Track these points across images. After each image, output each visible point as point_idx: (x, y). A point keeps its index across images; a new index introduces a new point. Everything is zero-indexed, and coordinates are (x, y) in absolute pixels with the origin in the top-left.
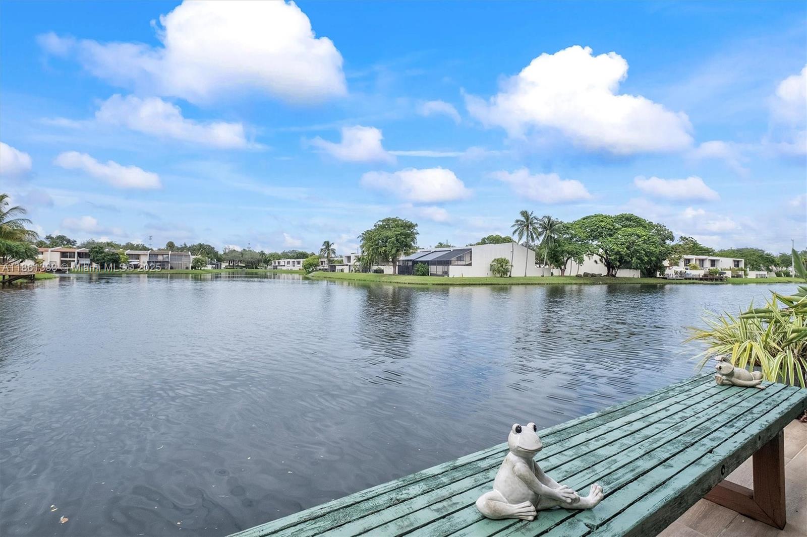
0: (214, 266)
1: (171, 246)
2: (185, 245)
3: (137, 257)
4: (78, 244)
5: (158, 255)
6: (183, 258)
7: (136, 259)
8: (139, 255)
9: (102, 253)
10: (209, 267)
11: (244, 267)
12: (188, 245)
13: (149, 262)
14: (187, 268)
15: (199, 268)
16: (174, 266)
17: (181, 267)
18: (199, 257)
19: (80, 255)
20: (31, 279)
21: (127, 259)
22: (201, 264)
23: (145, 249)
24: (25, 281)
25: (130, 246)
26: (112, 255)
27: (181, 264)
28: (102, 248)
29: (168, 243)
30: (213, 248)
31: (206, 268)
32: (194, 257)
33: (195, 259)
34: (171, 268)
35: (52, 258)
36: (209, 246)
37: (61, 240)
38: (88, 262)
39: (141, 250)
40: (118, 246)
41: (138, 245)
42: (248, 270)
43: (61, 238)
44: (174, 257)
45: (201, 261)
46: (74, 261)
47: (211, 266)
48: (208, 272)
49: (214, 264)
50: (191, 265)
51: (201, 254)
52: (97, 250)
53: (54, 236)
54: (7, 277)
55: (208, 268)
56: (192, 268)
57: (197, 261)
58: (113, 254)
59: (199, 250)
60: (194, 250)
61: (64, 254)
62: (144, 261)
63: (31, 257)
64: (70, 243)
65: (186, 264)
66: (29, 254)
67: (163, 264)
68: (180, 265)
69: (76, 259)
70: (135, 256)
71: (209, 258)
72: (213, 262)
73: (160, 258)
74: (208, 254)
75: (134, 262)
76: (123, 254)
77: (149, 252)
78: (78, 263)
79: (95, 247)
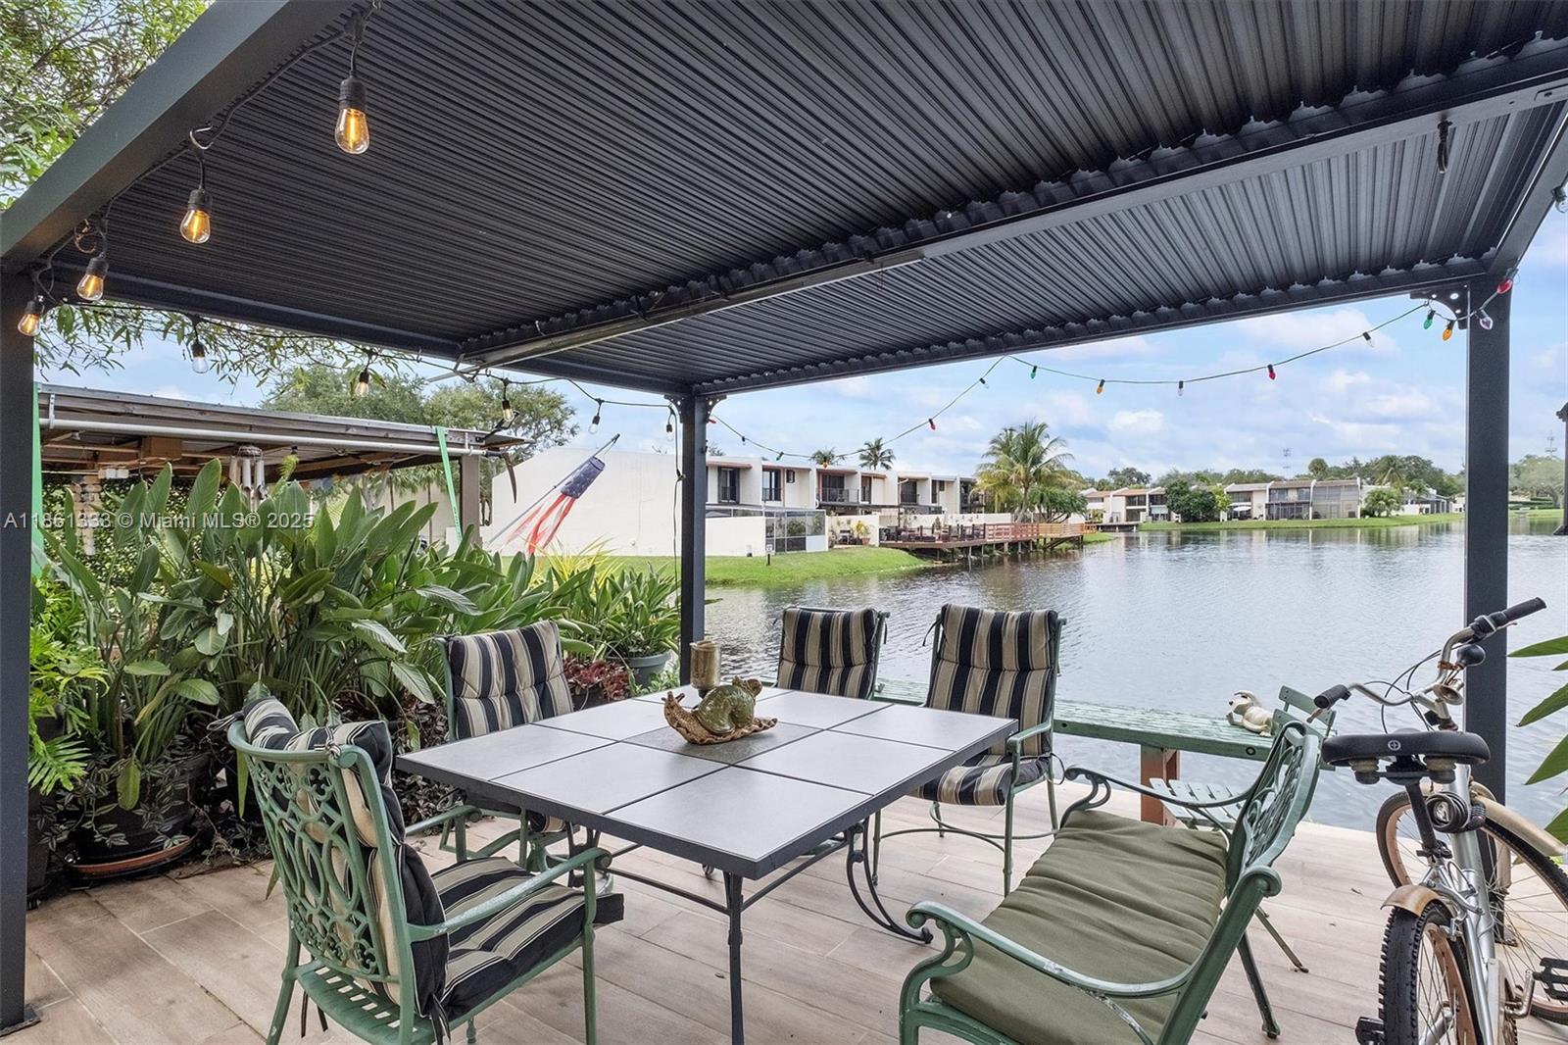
0: (1428, 506)
1: (1319, 467)
2: (1356, 461)
3: (1247, 496)
4: (1154, 479)
5: (1287, 489)
6: (1343, 493)
7: (1246, 501)
8: (1251, 492)
9: (1185, 493)
10: (1411, 510)
11: (1526, 504)
12: (1364, 461)
13: (1268, 506)
14: (1352, 515)
15: (1384, 514)
16: (1321, 512)
17: (1338, 512)
18: (1386, 487)
19: (1154, 499)
20: (1079, 542)
21: (1228, 502)
22: (1388, 504)
23: (1265, 479)
24: (1070, 545)
25: (1237, 477)
26: (1201, 496)
27: (1338, 506)
28: (1185, 484)
29: (1313, 463)
30: (1428, 463)
31: (1400, 513)
32: (1373, 488)
33: (1373, 494)
34: (1316, 516)
35: (1114, 507)
36: (1417, 459)
37: (1130, 477)
38: (1165, 511)
39: (1256, 482)
40: (1217, 477)
41: (1251, 473)
42: (1537, 511)
43: (1130, 472)
44: (1322, 492)
45: (1385, 497)
46: (1144, 510)
47: (1418, 506)
48: (1408, 522)
49: (1427, 502)
50: (1364, 506)
51: (1392, 480)
52: (1177, 488)
53: (1120, 470)
54: (1048, 541)
55: (1406, 513)
56: (1364, 513)
57: (1377, 497)
58: (1204, 494)
59: (1385, 471)
60: (1369, 472)
61: (1130, 500)
62: (1259, 504)
63: (1079, 509)
64: (1143, 479)
65: (1349, 506)
66: (1074, 505)
67: (1294, 511)
68: (1334, 509)
69: (1146, 507)
70: (1245, 495)
71: (1413, 488)
72: (1423, 496)
73: (1292, 496)
74: (1411, 477)
75: (1241, 507)
76: (1221, 493)
77: (1269, 485)
78: (1150, 514)
79: (1175, 485)
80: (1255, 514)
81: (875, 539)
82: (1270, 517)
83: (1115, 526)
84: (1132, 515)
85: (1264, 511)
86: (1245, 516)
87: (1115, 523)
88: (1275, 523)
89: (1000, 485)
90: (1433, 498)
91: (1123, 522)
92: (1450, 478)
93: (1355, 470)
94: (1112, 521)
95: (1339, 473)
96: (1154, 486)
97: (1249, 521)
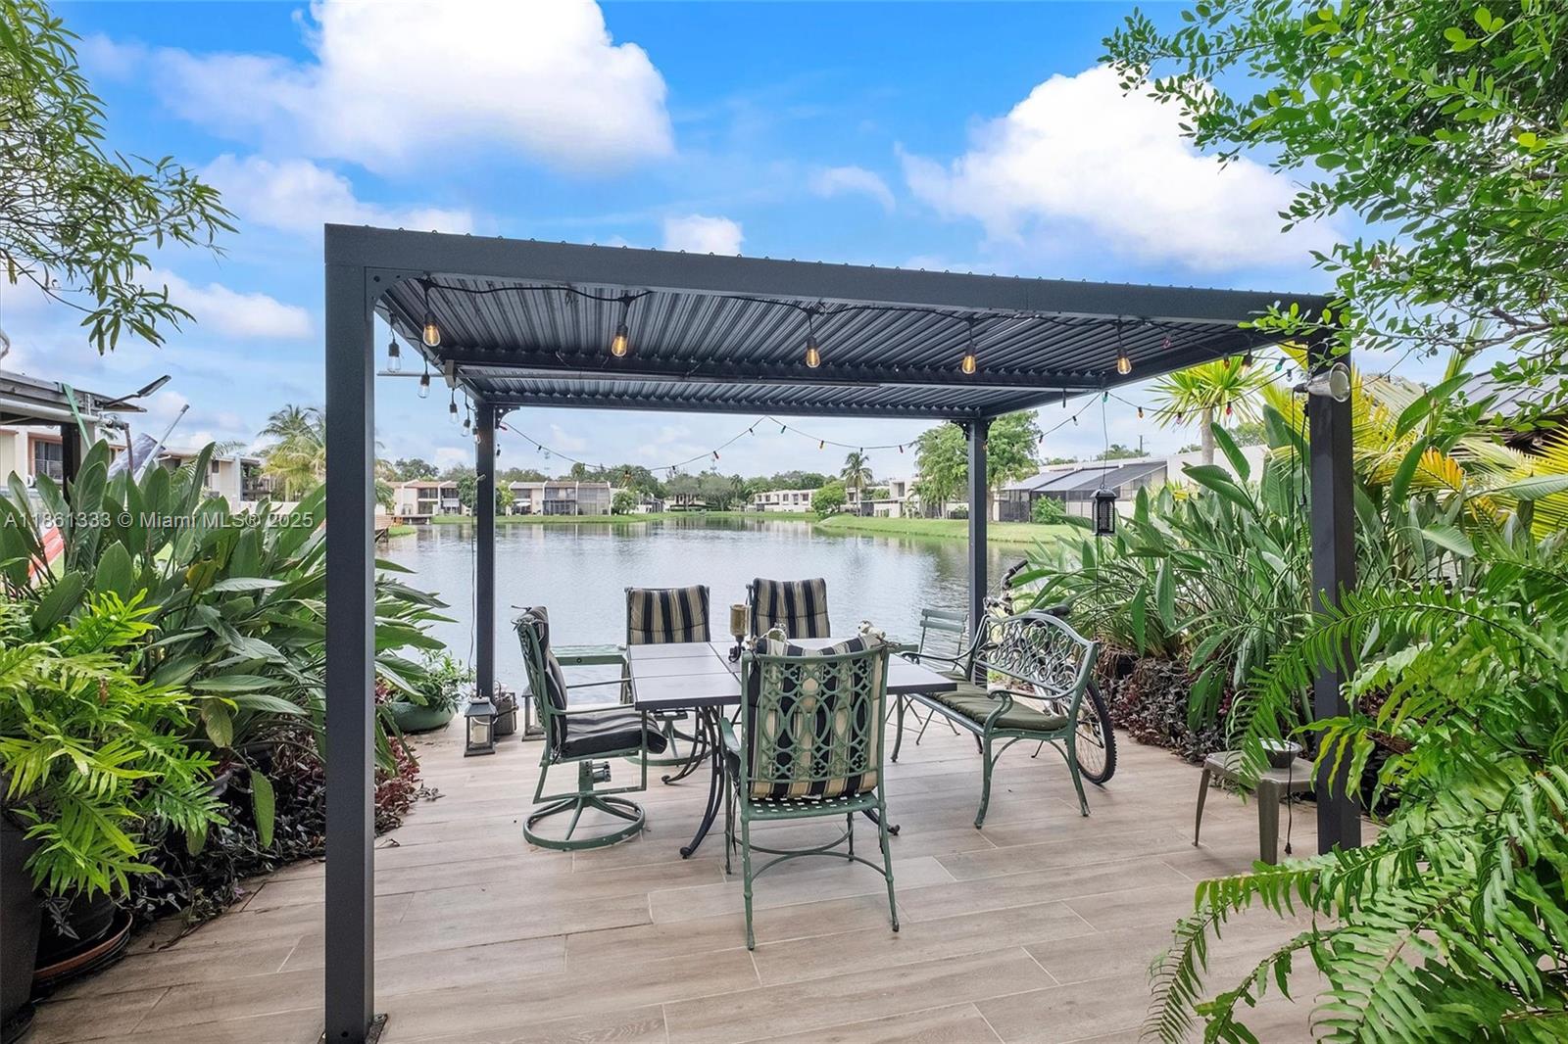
0: (651, 506)
1: (579, 470)
2: (602, 467)
3: (528, 493)
4: (441, 473)
5: (557, 488)
6: (598, 494)
7: (526, 497)
8: (530, 490)
10: (642, 509)
11: (704, 507)
12: (607, 468)
13: (545, 503)
14: (605, 512)
15: (625, 512)
16: (584, 509)
17: (595, 510)
18: (626, 490)
19: (445, 492)
21: (512, 498)
22: (628, 504)
23: (539, 478)
25: (518, 475)
27: (595, 504)
29: (575, 466)
30: (648, 473)
31: (636, 512)
32: (617, 490)
33: (617, 495)
34: (580, 513)
35: (407, 499)
36: (642, 468)
37: (418, 468)
38: (456, 505)
39: (532, 480)
41: (527, 472)
42: (710, 512)
43: (417, 464)
44: (583, 492)
45: (625, 498)
46: (436, 503)
47: (645, 507)
48: (640, 518)
49: (650, 504)
50: (612, 505)
51: (628, 484)
52: (469, 483)
53: (407, 461)
55: (638, 512)
56: (614, 511)
57: (621, 498)
59: (623, 477)
60: (612, 477)
61: (422, 492)
62: (537, 501)
63: (384, 500)
64: (430, 471)
65: (603, 505)
67: (563, 507)
68: (593, 507)
69: (439, 500)
70: (526, 493)
71: (641, 492)
72: (647, 499)
73: (562, 495)
74: (640, 484)
75: (523, 503)
76: (506, 489)
77: (544, 484)
78: (442, 507)
79: (459, 478)
80: (534, 510)
82: (546, 512)
83: (407, 519)
84: (423, 507)
85: (541, 508)
86: (526, 511)
87: (407, 515)
88: (550, 518)
90: (652, 500)
91: (416, 514)
92: (661, 485)
93: (602, 474)
94: (404, 513)
95: (593, 477)
96: (442, 479)
97: (530, 515)
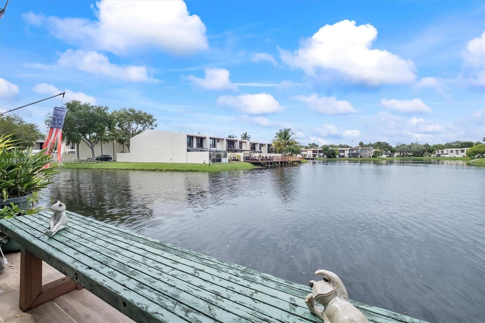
0: (388, 155)
1: (361, 144)
2: (370, 143)
3: (344, 151)
4: (320, 146)
5: (353, 150)
6: (368, 151)
7: (343, 153)
8: (344, 150)
9: (328, 150)
10: (384, 156)
11: (412, 155)
12: (372, 143)
13: (349, 154)
14: (370, 157)
15: (378, 157)
17: (366, 156)
18: (378, 150)
19: (320, 151)
20: (300, 162)
21: (338, 153)
22: (379, 154)
23: (348, 147)
24: (297, 163)
25: (341, 146)
26: (332, 151)
27: (366, 154)
28: (328, 147)
29: (360, 143)
30: (388, 144)
31: (382, 157)
32: (375, 150)
33: (375, 151)
34: (361, 157)
35: (310, 153)
36: (386, 143)
37: (314, 145)
38: (323, 155)
39: (346, 148)
40: (336, 146)
41: (344, 145)
42: (414, 157)
43: (314, 144)
44: (362, 151)
45: (378, 152)
46: (317, 154)
47: (386, 155)
48: (384, 159)
49: (388, 154)
50: (373, 155)
51: (379, 148)
53: (311, 144)
54: (291, 162)
55: (383, 157)
56: (373, 157)
57: (376, 152)
58: (332, 150)
59: (378, 146)
60: (374, 146)
61: (314, 151)
62: (346, 153)
64: (317, 146)
65: (369, 155)
66: (298, 152)
67: (355, 155)
68: (365, 155)
69: (318, 154)
70: (343, 151)
71: (385, 150)
72: (387, 153)
73: (355, 152)
74: (384, 148)
75: (342, 154)
76: (337, 150)
77: (349, 149)
78: (319, 156)
79: (325, 148)
80: (346, 156)
81: (242, 160)
82: (349, 157)
83: (310, 159)
84: (314, 156)
85: (348, 155)
86: (343, 156)
87: (310, 158)
88: (350, 159)
89: (278, 146)
90: (389, 153)
91: (312, 157)
92: (393, 148)
93: (370, 145)
94: (309, 157)
95: (366, 146)
96: (320, 148)
97: (344, 158)
